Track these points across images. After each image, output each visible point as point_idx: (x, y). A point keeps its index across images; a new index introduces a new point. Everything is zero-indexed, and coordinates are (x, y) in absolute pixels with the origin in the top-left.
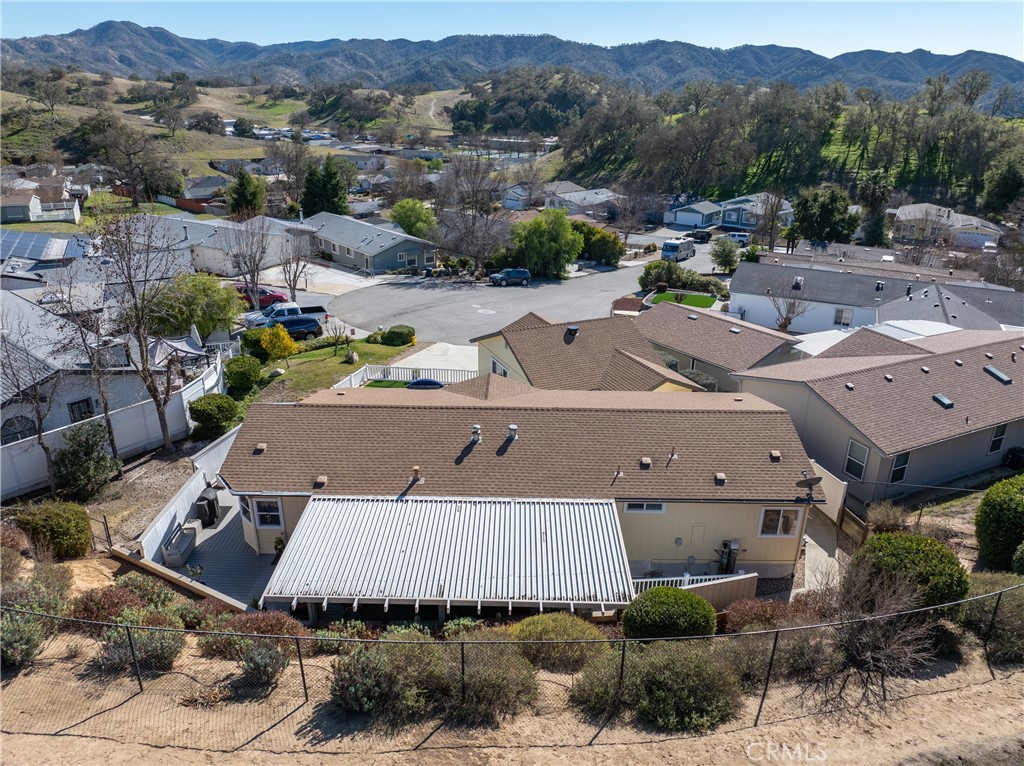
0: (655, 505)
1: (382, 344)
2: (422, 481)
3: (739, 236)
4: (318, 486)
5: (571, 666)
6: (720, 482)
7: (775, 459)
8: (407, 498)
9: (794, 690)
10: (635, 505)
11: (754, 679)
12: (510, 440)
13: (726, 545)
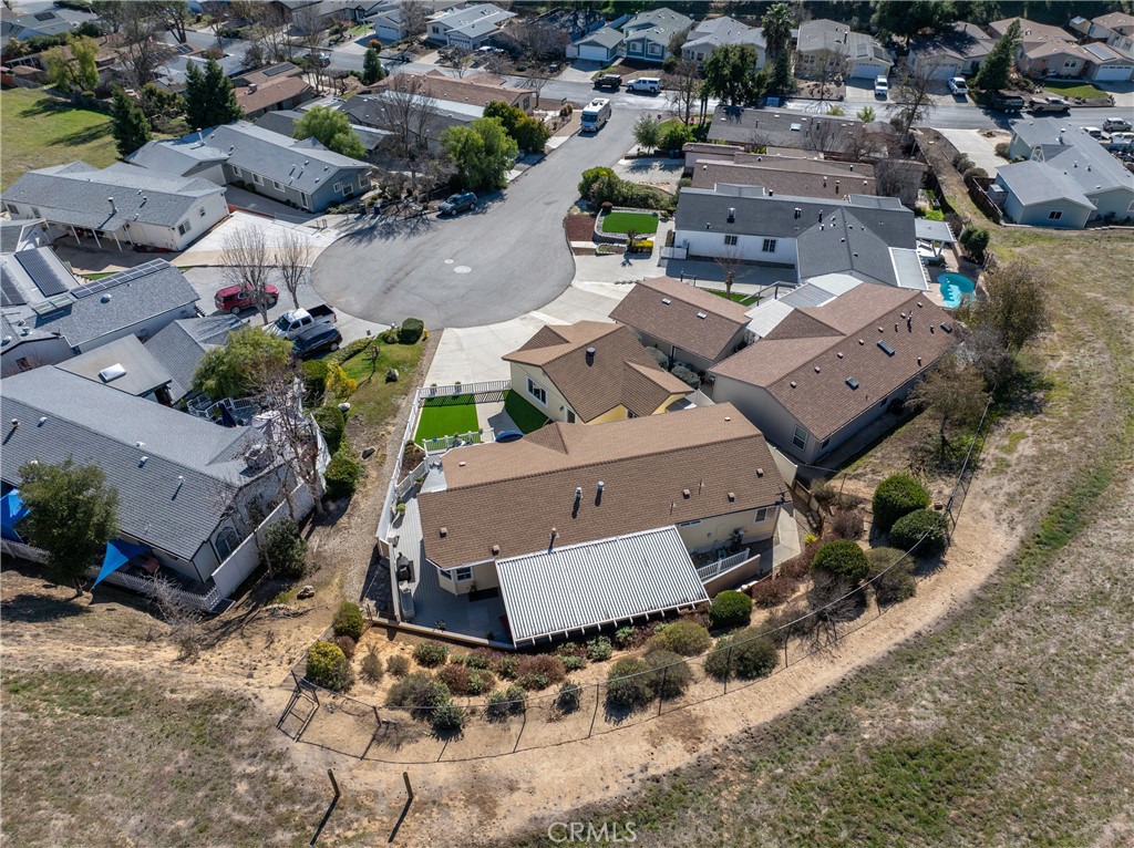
0: (697, 521)
1: (400, 342)
2: (558, 536)
3: (650, 82)
4: (495, 553)
5: (698, 652)
6: (732, 500)
7: (760, 475)
8: (554, 550)
9: (798, 641)
10: (686, 523)
11: (779, 640)
12: (600, 492)
13: (736, 532)
